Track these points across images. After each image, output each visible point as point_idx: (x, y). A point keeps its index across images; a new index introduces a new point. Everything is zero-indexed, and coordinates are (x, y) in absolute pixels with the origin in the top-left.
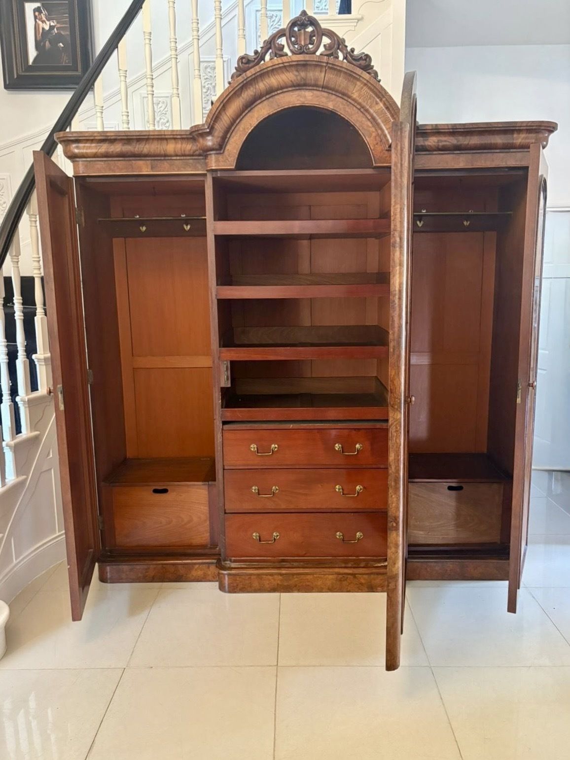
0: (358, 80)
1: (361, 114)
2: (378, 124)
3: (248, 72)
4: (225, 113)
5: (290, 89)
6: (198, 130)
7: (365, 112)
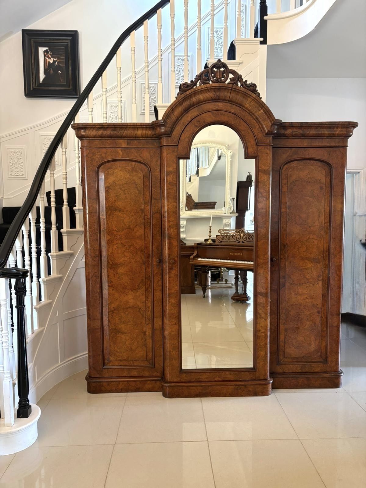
0: (249, 97)
1: (250, 116)
2: (259, 122)
3: (187, 92)
4: (173, 114)
5: (210, 101)
6: (157, 123)
7: (252, 115)
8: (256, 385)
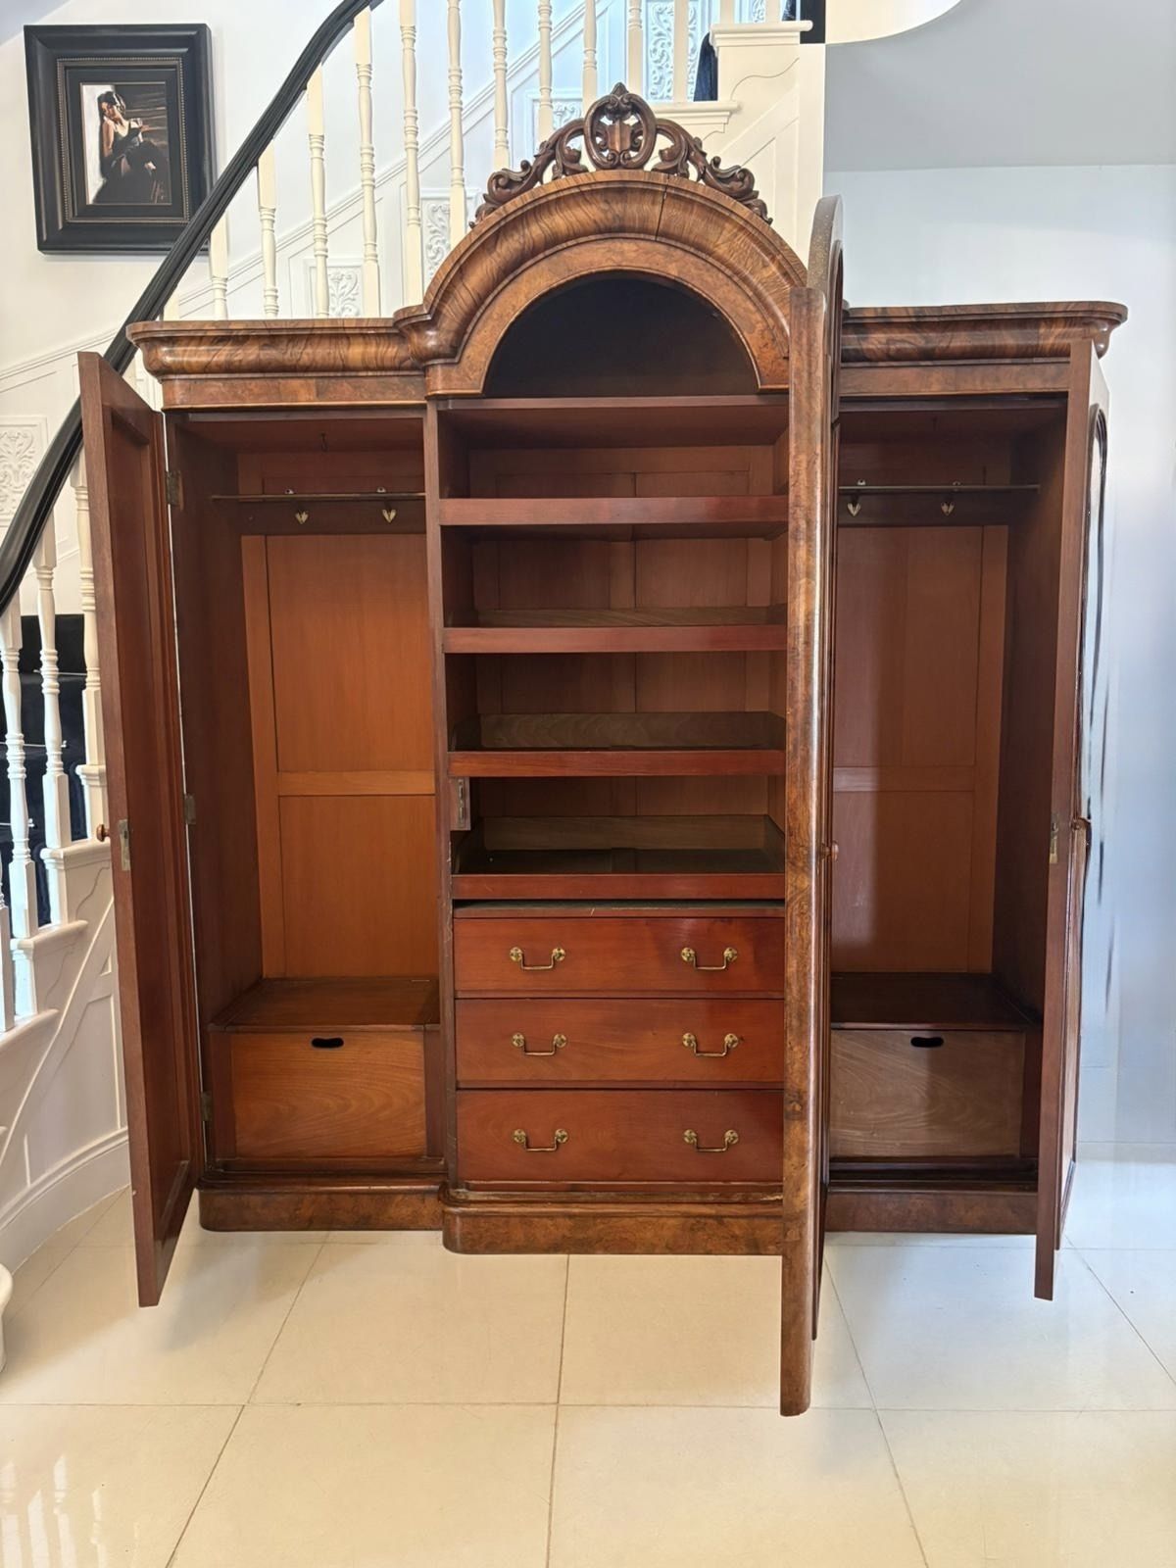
0: (727, 219)
1: (734, 286)
2: (767, 307)
3: (508, 204)
4: (464, 285)
5: (592, 237)
6: (409, 318)
7: (740, 283)
8: (756, 1216)
